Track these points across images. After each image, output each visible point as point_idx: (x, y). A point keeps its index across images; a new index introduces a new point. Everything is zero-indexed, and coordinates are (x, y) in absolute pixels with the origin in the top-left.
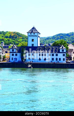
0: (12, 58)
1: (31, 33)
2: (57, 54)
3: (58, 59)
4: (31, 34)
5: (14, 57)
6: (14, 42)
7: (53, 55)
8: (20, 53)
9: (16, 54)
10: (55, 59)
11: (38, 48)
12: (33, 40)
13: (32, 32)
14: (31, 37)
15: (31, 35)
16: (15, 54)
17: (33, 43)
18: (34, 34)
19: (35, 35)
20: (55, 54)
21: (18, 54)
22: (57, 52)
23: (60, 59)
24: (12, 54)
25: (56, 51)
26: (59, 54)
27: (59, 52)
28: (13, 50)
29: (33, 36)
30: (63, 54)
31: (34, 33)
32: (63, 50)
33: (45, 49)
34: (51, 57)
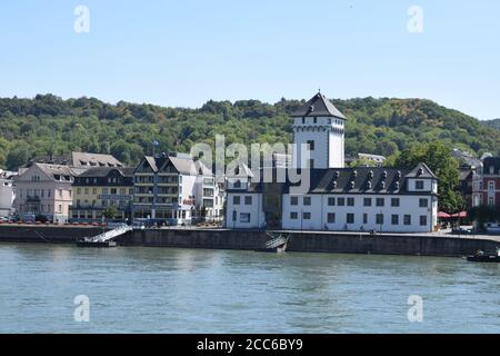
0: (235, 213)
1: (303, 117)
2: (398, 200)
3: (401, 220)
4: (303, 122)
5: (242, 208)
7: (380, 203)
8: (260, 195)
9: (246, 198)
11: (327, 178)
12: (310, 144)
13: (306, 115)
14: (306, 132)
15: (302, 125)
16: (243, 196)
18: (315, 122)
19: (318, 124)
20: (388, 199)
21: (257, 198)
22: (397, 192)
23: (408, 220)
24: (235, 198)
25: (392, 188)
26: (403, 199)
27: (404, 191)
28: (237, 183)
29: (313, 129)
30: (421, 200)
31: (315, 117)
32: (420, 185)
33: (352, 178)
34: (373, 210)
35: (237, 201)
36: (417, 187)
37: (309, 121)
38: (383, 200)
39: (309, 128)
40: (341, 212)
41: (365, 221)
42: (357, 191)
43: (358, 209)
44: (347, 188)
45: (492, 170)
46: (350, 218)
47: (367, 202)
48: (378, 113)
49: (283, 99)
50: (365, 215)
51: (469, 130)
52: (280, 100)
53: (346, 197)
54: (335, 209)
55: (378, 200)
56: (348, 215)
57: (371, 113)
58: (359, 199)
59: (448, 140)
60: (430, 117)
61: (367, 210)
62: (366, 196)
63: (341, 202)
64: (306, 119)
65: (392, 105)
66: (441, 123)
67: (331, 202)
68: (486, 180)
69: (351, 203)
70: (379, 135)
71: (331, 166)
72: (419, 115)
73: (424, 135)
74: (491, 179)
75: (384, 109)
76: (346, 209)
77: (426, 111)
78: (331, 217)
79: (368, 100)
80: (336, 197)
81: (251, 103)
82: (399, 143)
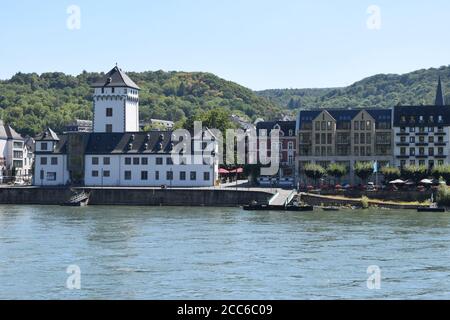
0: (42, 172)
1: (103, 88)
3: (188, 176)
4: (103, 92)
5: (49, 168)
7: (170, 162)
8: (65, 156)
9: (53, 159)
10: (176, 175)
11: (124, 141)
12: (109, 112)
13: (105, 86)
14: (105, 101)
15: (102, 95)
16: (49, 158)
17: (109, 120)
18: (113, 91)
19: (115, 94)
21: (61, 159)
23: (193, 176)
24: (42, 159)
28: (44, 146)
29: (111, 98)
31: (113, 88)
33: (146, 140)
34: (164, 169)
35: (44, 161)
37: (108, 91)
39: (107, 97)
40: (136, 170)
41: (157, 178)
42: (150, 151)
43: (151, 167)
44: (142, 150)
46: (144, 175)
47: (159, 161)
48: (168, 84)
49: (85, 72)
50: (157, 173)
51: (244, 99)
52: (81, 73)
53: (140, 157)
54: (132, 167)
55: (168, 159)
56: (143, 172)
57: (161, 84)
58: (152, 159)
59: (227, 108)
60: (211, 88)
61: (159, 168)
62: (158, 156)
63: (136, 162)
64: (105, 89)
65: (180, 77)
66: (221, 93)
67: (128, 161)
69: (145, 161)
70: (169, 103)
71: (128, 130)
72: (202, 86)
73: (207, 103)
75: (173, 81)
76: (141, 168)
77: (208, 83)
78: (128, 175)
79: (159, 73)
80: (132, 157)
81: (56, 75)
82: (186, 110)
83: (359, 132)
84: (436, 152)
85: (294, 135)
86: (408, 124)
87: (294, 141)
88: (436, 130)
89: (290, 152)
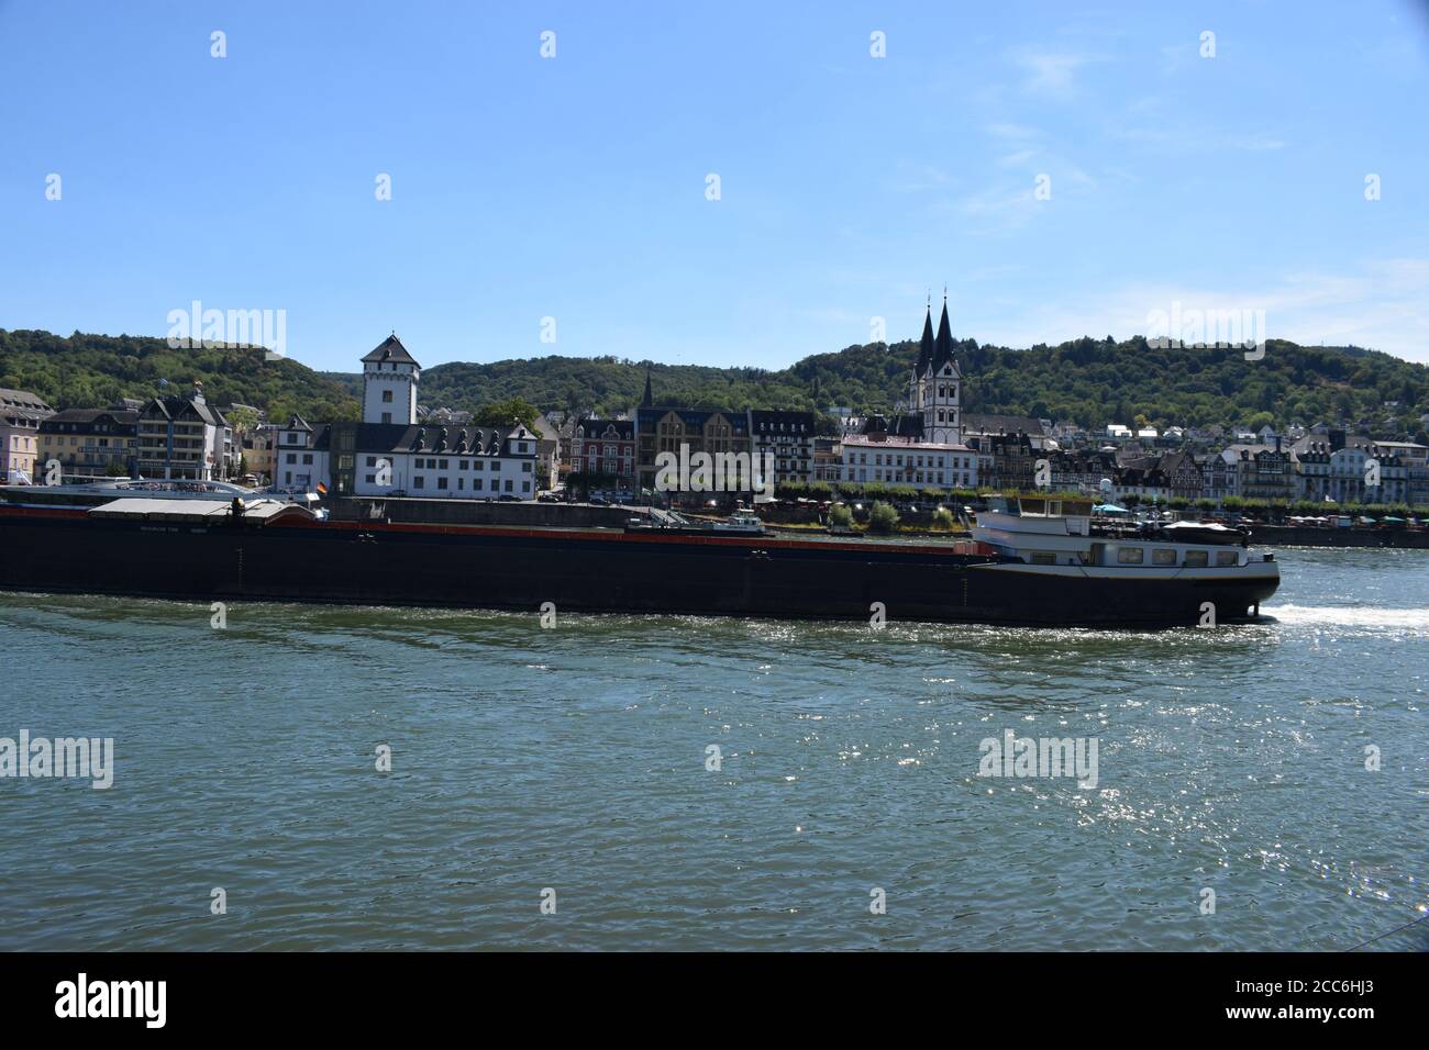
0: (289, 475)
1: (379, 363)
2: (499, 463)
3: (502, 486)
4: (380, 368)
5: (298, 469)
6: (242, 391)
7: (478, 466)
8: (326, 454)
9: (305, 456)
10: (487, 485)
11: (411, 436)
12: (387, 396)
13: (383, 360)
14: (382, 380)
15: (378, 372)
16: (300, 455)
17: (387, 407)
18: (395, 369)
19: (398, 372)
20: (487, 463)
21: (317, 455)
22: (496, 454)
23: (509, 485)
24: (289, 455)
25: (491, 448)
26: (504, 462)
27: (505, 453)
28: (292, 438)
29: (391, 377)
30: (524, 464)
31: (395, 364)
32: (523, 447)
33: (442, 436)
34: (470, 475)
35: (291, 459)
36: (520, 450)
37: (387, 368)
38: (481, 463)
39: (386, 376)
40: (431, 476)
41: (461, 487)
42: (450, 451)
43: (453, 472)
44: (439, 447)
45: (593, 434)
46: (443, 483)
47: (464, 466)
50: (461, 480)
53: (438, 458)
54: (424, 472)
55: (476, 463)
56: (440, 479)
58: (454, 462)
61: (462, 474)
62: (462, 458)
63: (431, 464)
64: (383, 365)
67: (419, 464)
68: (587, 445)
69: (444, 465)
74: (594, 444)
76: (438, 473)
78: (419, 482)
80: (426, 458)
83: (715, 438)
84: (799, 466)
85: (632, 438)
86: (768, 432)
87: (633, 445)
88: (799, 440)
89: (627, 460)
